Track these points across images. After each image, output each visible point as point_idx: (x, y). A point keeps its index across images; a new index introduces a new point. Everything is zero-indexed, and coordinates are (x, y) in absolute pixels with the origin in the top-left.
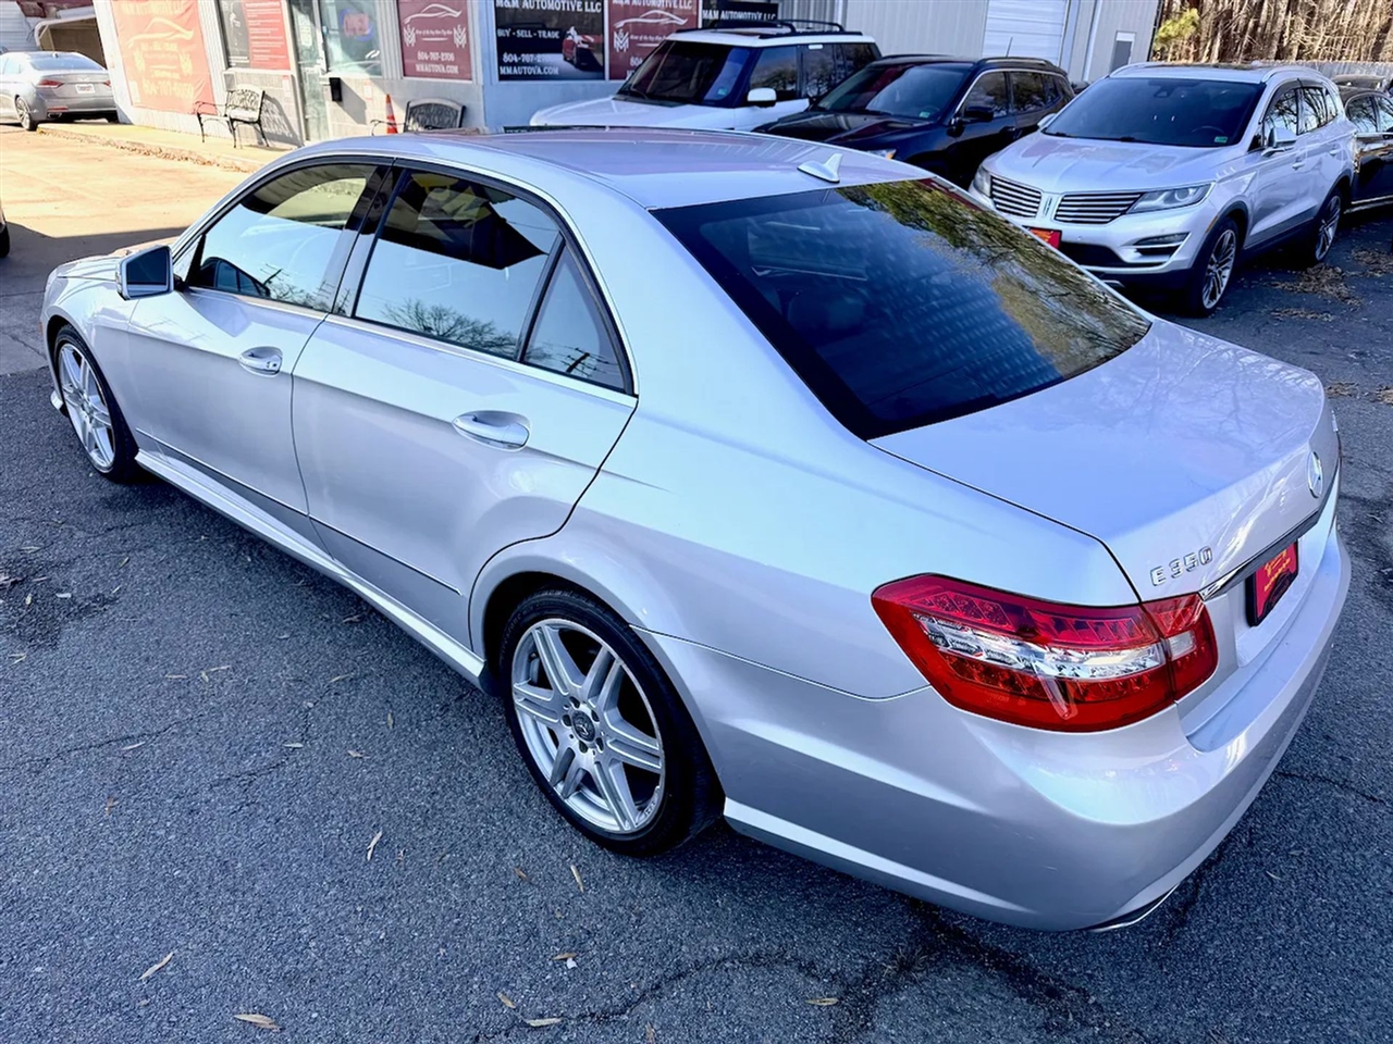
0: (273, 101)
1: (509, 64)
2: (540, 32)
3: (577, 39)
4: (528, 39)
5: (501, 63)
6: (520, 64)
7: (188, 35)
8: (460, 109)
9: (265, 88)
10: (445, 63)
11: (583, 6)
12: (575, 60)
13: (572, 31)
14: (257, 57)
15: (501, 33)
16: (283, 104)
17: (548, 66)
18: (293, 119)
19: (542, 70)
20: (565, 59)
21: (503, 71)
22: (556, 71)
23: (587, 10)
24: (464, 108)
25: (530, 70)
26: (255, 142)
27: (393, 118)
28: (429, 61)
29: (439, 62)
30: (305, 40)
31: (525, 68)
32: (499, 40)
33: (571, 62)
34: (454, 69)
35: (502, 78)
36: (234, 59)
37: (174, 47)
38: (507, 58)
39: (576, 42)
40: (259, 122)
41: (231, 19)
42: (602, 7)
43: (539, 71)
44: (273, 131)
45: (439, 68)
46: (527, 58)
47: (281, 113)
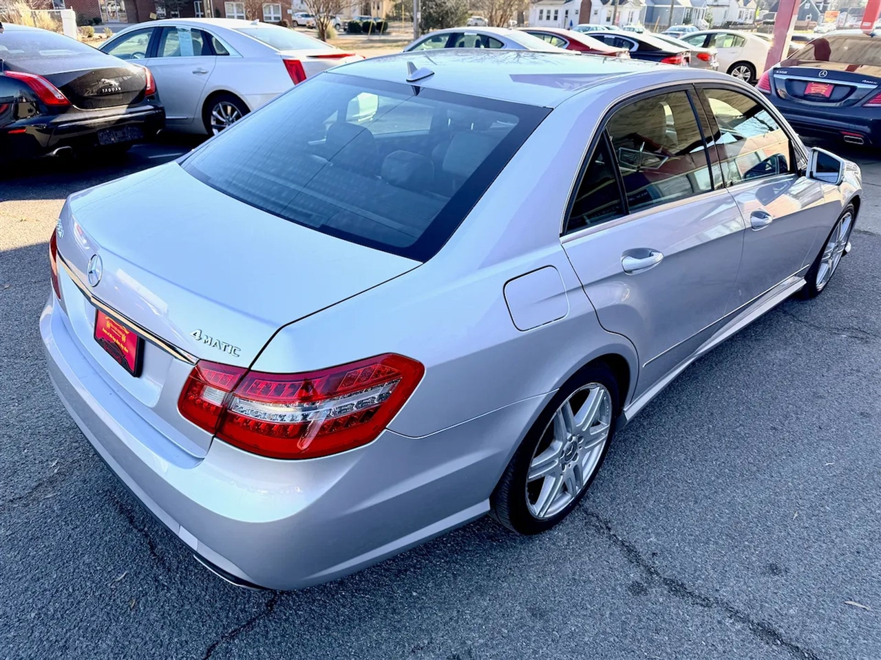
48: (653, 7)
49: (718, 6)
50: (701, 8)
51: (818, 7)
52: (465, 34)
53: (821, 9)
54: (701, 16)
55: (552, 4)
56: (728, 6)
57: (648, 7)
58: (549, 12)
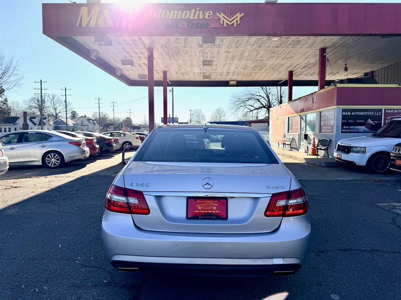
0: (295, 140)
1: (345, 129)
2: (357, 121)
3: (371, 122)
4: (353, 122)
5: (342, 128)
6: (349, 129)
7: (283, 126)
8: (329, 140)
9: (293, 137)
10: (329, 129)
11: (374, 113)
12: (370, 128)
13: (369, 120)
14: (293, 130)
15: (343, 121)
16: (296, 140)
17: (359, 129)
18: (297, 144)
19: (357, 130)
20: (366, 127)
21: (343, 131)
22: (362, 131)
23: (375, 114)
24: (331, 140)
25: (352, 130)
26: (290, 149)
27: (315, 143)
28: (325, 129)
29: (327, 129)
30: (302, 126)
31: (351, 130)
32: (342, 123)
33: (368, 128)
34: (330, 131)
35: (342, 132)
36: (290, 131)
37: (280, 129)
38: (344, 127)
39: (371, 123)
40: (290, 145)
41: (290, 122)
42: (382, 113)
43: (356, 131)
44: (294, 147)
45: (327, 131)
46: (351, 127)
47: (296, 142)
48: (57, 126)
49: (83, 125)
50: (78, 126)
51: (120, 126)
52: (29, 133)
53: (121, 126)
54: (78, 129)
55: (6, 125)
56: (88, 125)
57: (54, 126)
58: (5, 129)
